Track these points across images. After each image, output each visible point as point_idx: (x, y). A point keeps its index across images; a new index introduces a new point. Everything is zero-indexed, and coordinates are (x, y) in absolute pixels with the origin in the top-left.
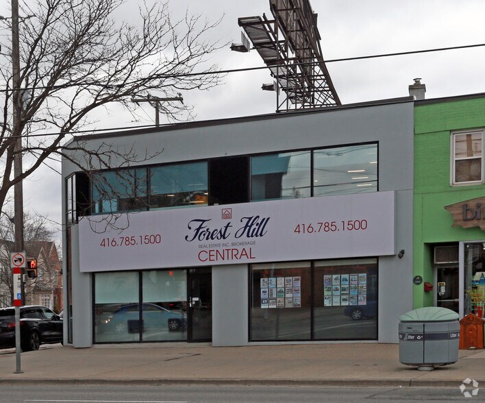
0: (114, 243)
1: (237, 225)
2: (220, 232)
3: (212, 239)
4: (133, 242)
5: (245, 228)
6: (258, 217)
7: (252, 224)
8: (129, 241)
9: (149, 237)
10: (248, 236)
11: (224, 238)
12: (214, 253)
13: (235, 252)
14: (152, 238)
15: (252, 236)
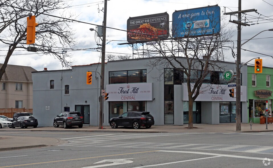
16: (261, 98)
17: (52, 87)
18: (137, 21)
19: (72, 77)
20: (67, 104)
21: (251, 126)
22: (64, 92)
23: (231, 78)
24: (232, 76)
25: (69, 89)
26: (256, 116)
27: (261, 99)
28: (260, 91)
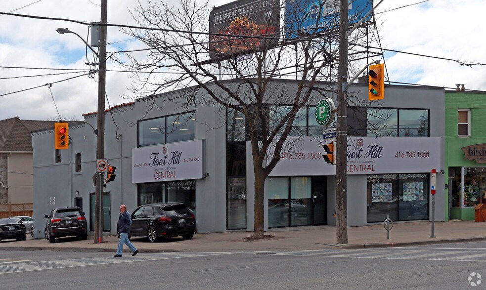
0: (291, 157)
1: (366, 150)
2: (357, 153)
3: (352, 158)
4: (303, 157)
5: (370, 152)
6: (377, 146)
7: (374, 150)
8: (301, 156)
9: (314, 154)
10: (372, 157)
11: (359, 158)
12: (352, 167)
13: (364, 167)
14: (316, 155)
15: (374, 157)
16: (481, 162)
17: (58, 159)
18: (226, 13)
19: (85, 137)
20: (78, 192)
21: (388, 231)
22: (74, 167)
23: (328, 117)
24: (329, 112)
25: (82, 161)
26: (469, 204)
27: (480, 164)
28: (478, 148)
